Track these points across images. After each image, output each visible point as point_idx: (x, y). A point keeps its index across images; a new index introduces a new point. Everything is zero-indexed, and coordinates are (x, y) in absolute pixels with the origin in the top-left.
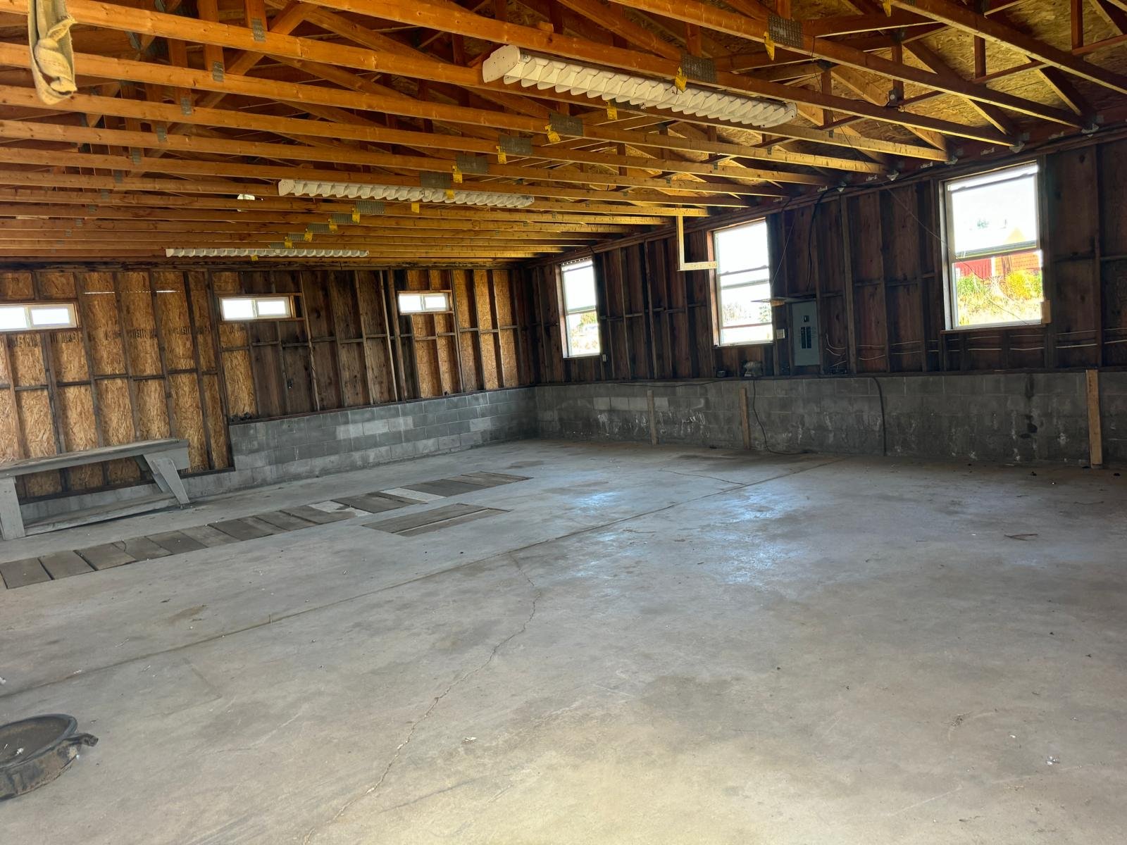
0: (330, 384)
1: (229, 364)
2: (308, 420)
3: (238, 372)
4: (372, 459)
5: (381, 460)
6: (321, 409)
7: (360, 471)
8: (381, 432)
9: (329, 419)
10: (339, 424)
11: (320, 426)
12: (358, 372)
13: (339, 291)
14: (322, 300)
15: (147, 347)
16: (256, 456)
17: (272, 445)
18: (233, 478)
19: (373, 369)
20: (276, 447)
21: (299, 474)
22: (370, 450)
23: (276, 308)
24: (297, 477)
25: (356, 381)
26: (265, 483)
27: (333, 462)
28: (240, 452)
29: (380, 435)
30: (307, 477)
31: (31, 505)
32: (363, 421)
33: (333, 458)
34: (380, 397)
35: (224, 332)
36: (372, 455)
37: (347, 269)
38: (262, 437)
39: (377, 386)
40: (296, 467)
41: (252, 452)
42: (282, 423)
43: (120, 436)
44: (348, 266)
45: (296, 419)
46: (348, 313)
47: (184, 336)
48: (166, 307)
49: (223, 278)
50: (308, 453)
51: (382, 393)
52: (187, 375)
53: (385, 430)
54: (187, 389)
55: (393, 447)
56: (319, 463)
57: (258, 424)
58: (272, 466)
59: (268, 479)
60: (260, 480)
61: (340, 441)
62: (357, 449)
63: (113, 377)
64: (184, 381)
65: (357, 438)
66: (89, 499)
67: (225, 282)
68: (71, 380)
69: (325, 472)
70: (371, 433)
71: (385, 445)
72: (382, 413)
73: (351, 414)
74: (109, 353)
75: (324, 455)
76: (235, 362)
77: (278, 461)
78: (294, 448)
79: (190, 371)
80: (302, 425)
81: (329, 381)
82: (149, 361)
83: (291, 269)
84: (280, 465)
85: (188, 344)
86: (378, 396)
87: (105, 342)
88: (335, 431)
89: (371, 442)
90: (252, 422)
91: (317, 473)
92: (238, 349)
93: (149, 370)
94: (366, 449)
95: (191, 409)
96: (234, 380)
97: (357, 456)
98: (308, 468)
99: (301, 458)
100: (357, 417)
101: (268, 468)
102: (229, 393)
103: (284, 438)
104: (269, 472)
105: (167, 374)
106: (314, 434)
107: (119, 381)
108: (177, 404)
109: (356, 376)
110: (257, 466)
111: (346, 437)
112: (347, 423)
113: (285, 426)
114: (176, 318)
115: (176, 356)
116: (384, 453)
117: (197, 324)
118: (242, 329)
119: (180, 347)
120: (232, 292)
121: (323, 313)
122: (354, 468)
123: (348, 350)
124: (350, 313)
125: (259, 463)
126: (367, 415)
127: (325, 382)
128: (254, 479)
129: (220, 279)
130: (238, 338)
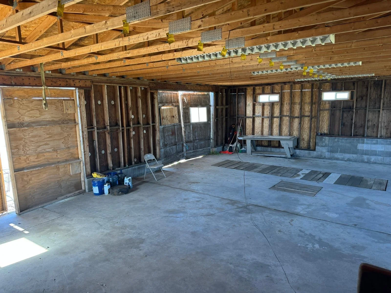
0: (361, 126)
1: (322, 115)
2: (346, 139)
3: (325, 118)
4: (372, 160)
5: (377, 162)
6: (354, 136)
7: (365, 164)
8: (379, 150)
9: (355, 141)
10: (359, 143)
11: (351, 142)
12: (376, 123)
13: (375, 88)
14: (365, 92)
15: (297, 108)
16: (324, 148)
17: (330, 145)
18: (314, 154)
19: (384, 123)
20: (331, 147)
21: (338, 158)
22: (372, 156)
23: (344, 96)
24: (337, 159)
25: (374, 127)
26: (325, 158)
27: (353, 157)
28: (318, 146)
29: (379, 151)
30: (342, 160)
31: (260, 147)
32: (371, 144)
33: (354, 155)
34: (386, 135)
35: (323, 104)
36: (373, 158)
37: (380, 79)
38: (327, 142)
39: (385, 130)
40: (338, 155)
41: (322, 146)
42: (335, 139)
43: (285, 134)
44: (380, 78)
45: (341, 138)
46: (377, 98)
47: (309, 105)
48: (305, 95)
49: (326, 85)
50: (344, 151)
51: (387, 133)
52: (308, 118)
53: (383, 150)
54: (306, 122)
55: (385, 158)
56: (347, 156)
57: (326, 137)
58: (329, 153)
59: (327, 157)
60: (323, 156)
61: (359, 150)
62: (366, 154)
63: (286, 116)
64: (306, 119)
65: (367, 150)
66: (273, 149)
67: (326, 86)
68: (275, 116)
69: (349, 160)
70: (374, 149)
71: (381, 156)
72: (383, 142)
73: (366, 140)
74: (286, 109)
75: (350, 153)
76: (324, 114)
77: (332, 152)
78: (338, 148)
79: (309, 116)
80: (343, 141)
81: (361, 125)
82: (297, 112)
83: (352, 81)
84: (332, 153)
85: (310, 107)
86: (385, 134)
87: (286, 106)
88: (357, 146)
89: (374, 153)
90: (324, 136)
91: (346, 160)
92: (326, 110)
93: (297, 115)
94: (371, 155)
95: (307, 129)
96: (322, 121)
97: (365, 157)
98: (342, 157)
99: (340, 152)
100: (369, 142)
101: (327, 153)
102: (320, 125)
103: (335, 144)
104: (327, 154)
105: (301, 117)
106: (348, 145)
107: (287, 118)
108: (303, 126)
109: (374, 125)
110: (323, 151)
111: (361, 149)
112: (363, 143)
113: (336, 140)
114: (307, 99)
115: (305, 111)
116: (379, 159)
117: (314, 101)
118: (329, 103)
119: (307, 108)
120: (328, 90)
121: (364, 98)
122: (363, 161)
123: (373, 113)
124: (378, 98)
125: (324, 151)
126: (374, 142)
127: (359, 126)
128: (321, 156)
129: (324, 86)
130: (327, 106)
